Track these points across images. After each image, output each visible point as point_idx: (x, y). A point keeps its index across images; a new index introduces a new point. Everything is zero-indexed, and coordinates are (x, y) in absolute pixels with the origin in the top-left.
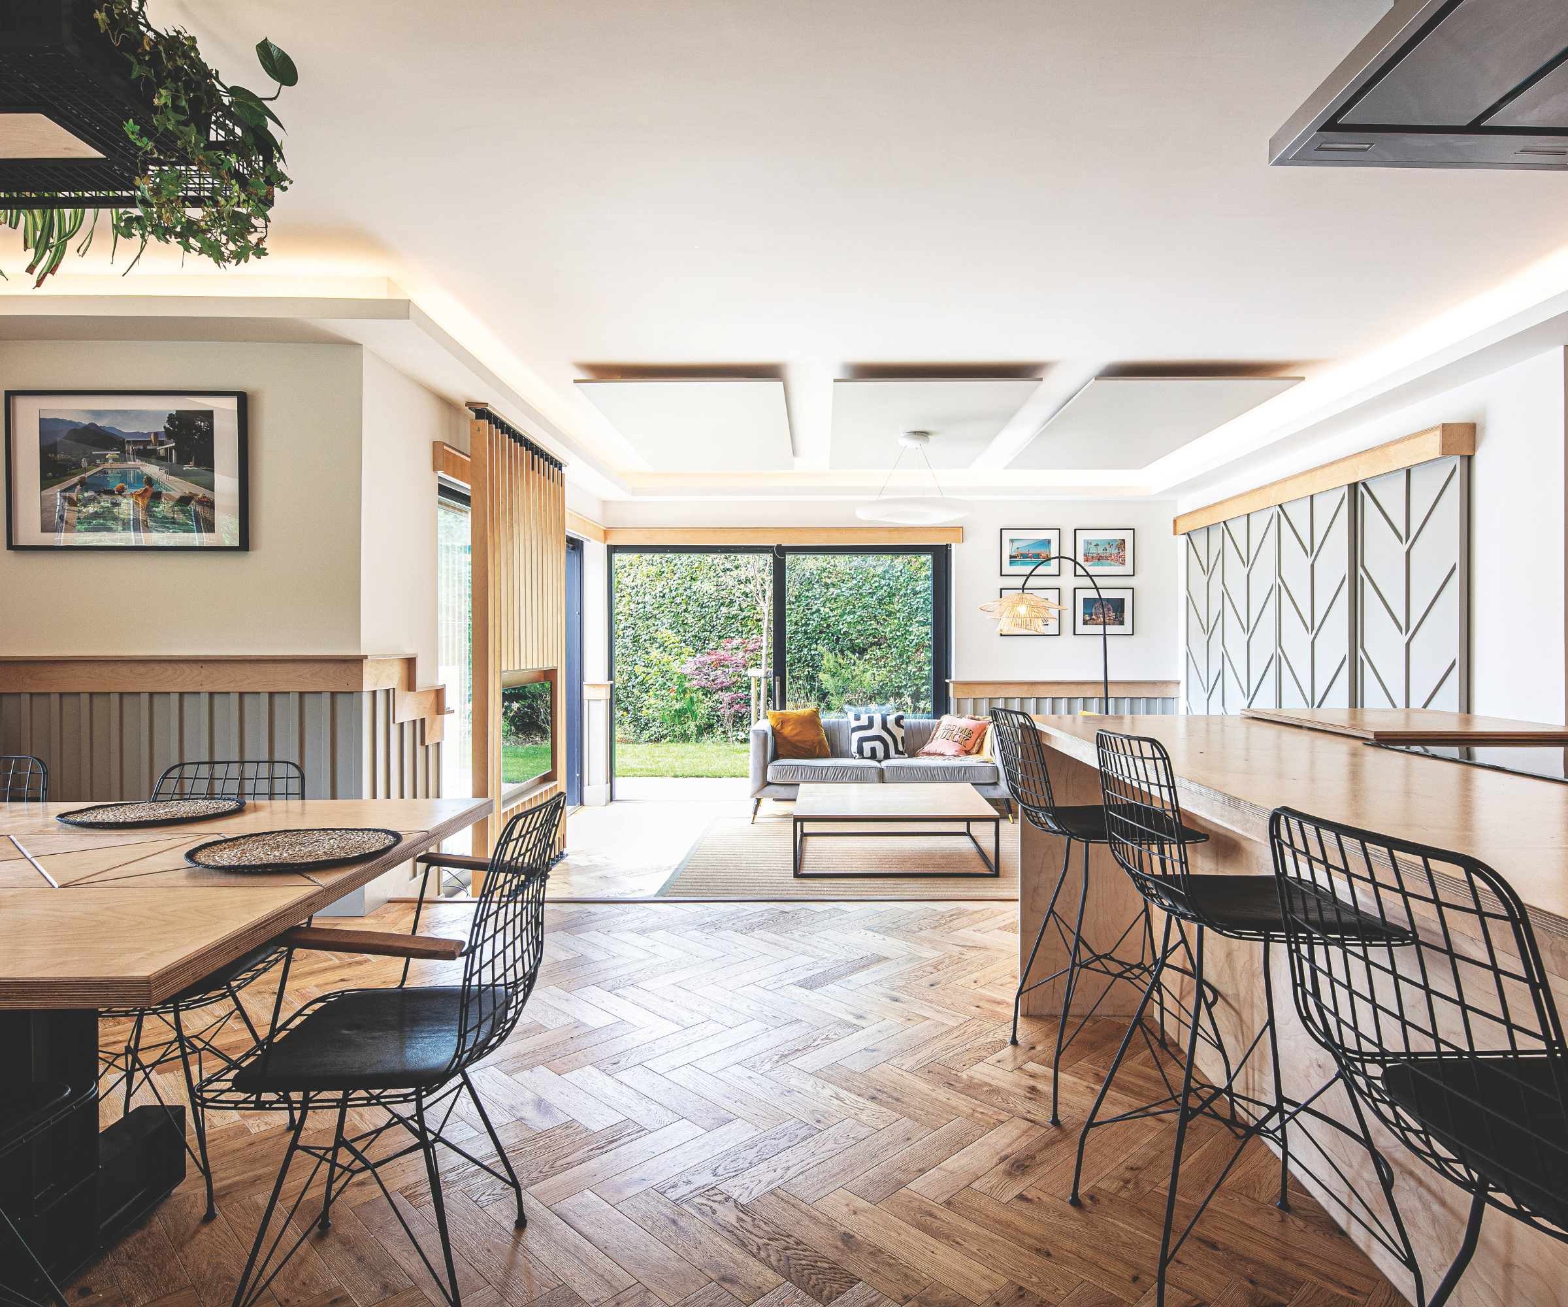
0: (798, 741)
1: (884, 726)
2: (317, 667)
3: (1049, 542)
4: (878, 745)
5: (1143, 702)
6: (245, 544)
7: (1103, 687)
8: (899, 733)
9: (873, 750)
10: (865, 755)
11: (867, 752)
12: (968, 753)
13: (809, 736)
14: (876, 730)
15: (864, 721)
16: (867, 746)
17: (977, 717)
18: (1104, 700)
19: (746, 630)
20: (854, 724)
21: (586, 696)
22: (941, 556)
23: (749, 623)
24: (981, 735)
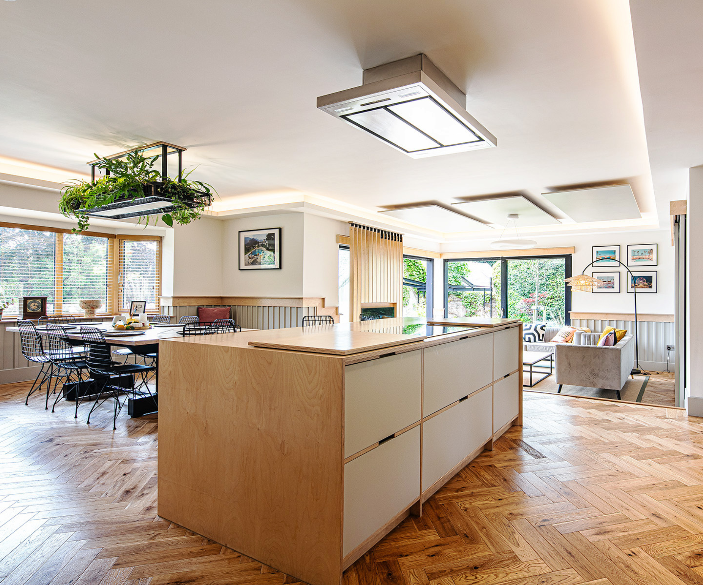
1: (535, 329)
2: (294, 300)
3: (615, 251)
5: (662, 324)
6: (280, 268)
7: (635, 316)
8: (541, 332)
9: (529, 338)
11: (527, 339)
12: (567, 342)
14: (532, 331)
15: (528, 327)
16: (527, 337)
17: (574, 327)
18: (635, 323)
19: (548, 289)
20: (525, 328)
22: (568, 258)
23: (550, 286)
24: (573, 335)
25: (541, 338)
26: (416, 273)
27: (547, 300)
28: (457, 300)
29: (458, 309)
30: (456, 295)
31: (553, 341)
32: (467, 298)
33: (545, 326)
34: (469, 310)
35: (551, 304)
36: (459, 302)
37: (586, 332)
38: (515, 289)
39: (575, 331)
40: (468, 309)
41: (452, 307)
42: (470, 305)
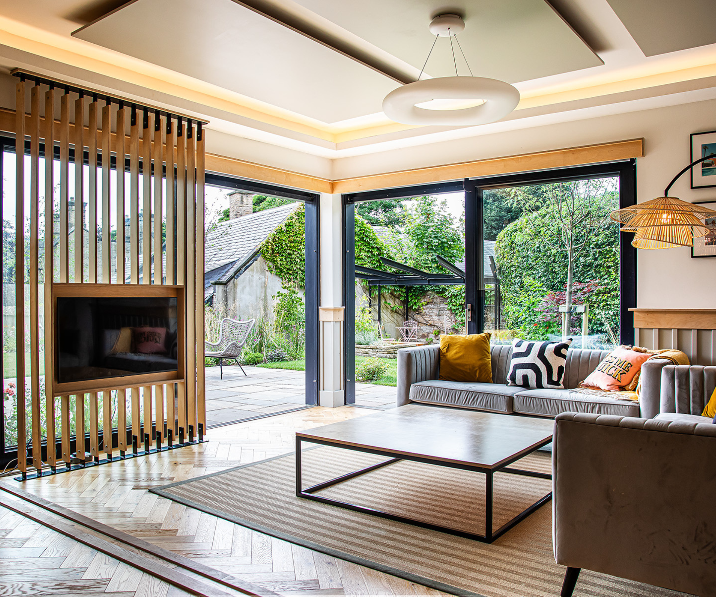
0: (459, 364)
1: (541, 355)
4: (531, 373)
8: (556, 362)
9: (525, 378)
10: (517, 382)
11: (519, 380)
12: (622, 388)
13: (473, 360)
14: (532, 358)
15: (523, 349)
16: (520, 373)
17: (643, 349)
20: (516, 350)
21: (321, 319)
22: (628, 170)
24: (639, 370)
25: (555, 378)
26: (366, 254)
27: (595, 297)
28: (439, 300)
29: (442, 317)
30: (438, 293)
31: (587, 386)
32: (456, 296)
33: (566, 346)
34: (460, 319)
35: (604, 303)
36: (442, 305)
37: (673, 361)
38: (537, 277)
39: (646, 358)
40: (458, 316)
41: (431, 314)
42: (460, 309)
